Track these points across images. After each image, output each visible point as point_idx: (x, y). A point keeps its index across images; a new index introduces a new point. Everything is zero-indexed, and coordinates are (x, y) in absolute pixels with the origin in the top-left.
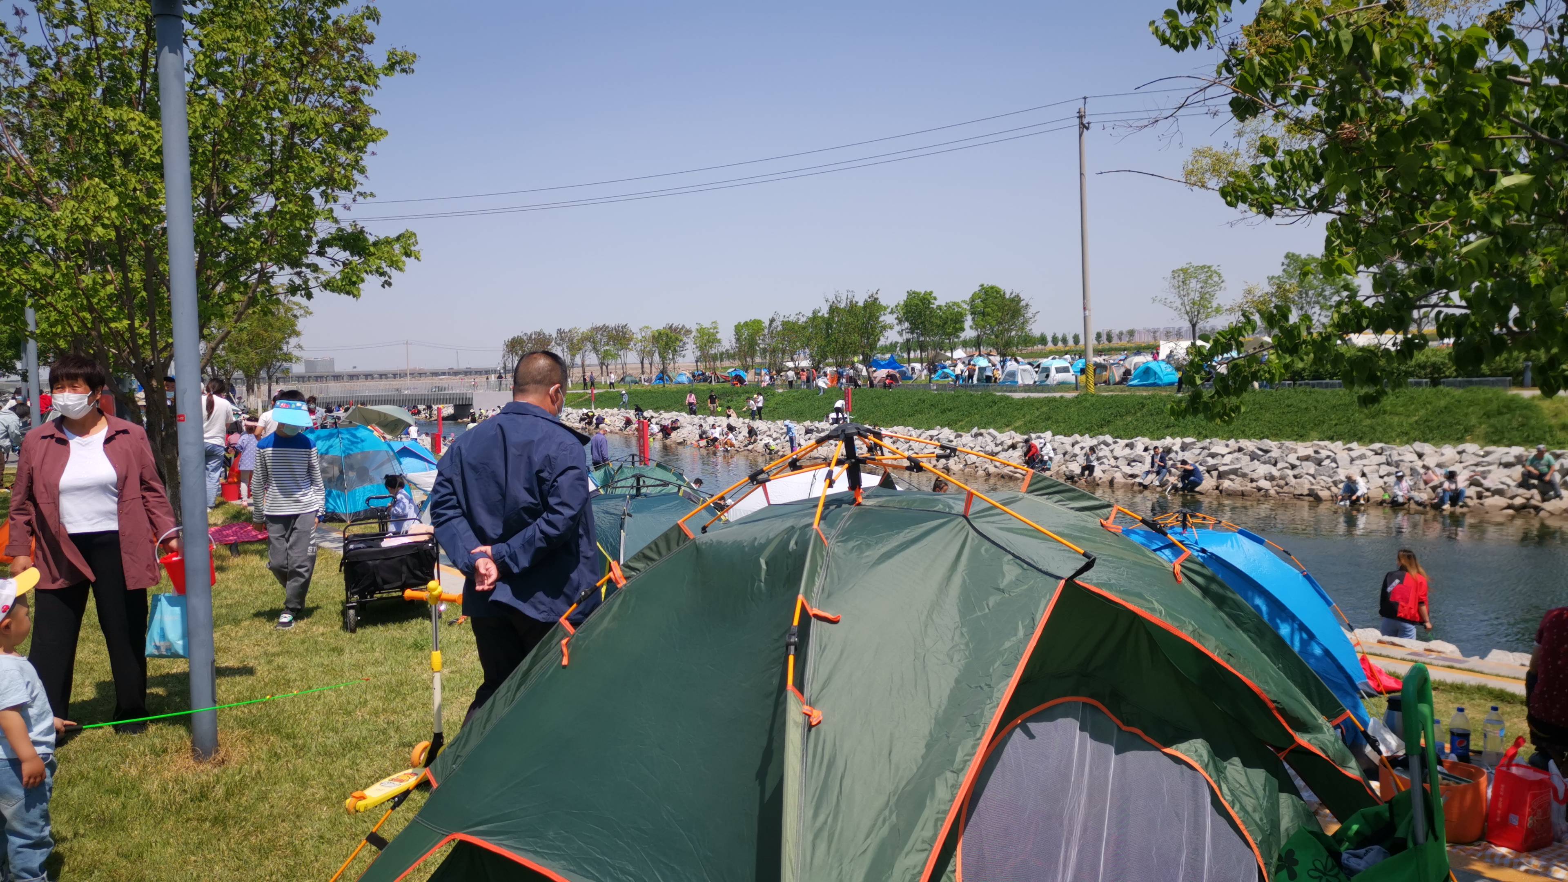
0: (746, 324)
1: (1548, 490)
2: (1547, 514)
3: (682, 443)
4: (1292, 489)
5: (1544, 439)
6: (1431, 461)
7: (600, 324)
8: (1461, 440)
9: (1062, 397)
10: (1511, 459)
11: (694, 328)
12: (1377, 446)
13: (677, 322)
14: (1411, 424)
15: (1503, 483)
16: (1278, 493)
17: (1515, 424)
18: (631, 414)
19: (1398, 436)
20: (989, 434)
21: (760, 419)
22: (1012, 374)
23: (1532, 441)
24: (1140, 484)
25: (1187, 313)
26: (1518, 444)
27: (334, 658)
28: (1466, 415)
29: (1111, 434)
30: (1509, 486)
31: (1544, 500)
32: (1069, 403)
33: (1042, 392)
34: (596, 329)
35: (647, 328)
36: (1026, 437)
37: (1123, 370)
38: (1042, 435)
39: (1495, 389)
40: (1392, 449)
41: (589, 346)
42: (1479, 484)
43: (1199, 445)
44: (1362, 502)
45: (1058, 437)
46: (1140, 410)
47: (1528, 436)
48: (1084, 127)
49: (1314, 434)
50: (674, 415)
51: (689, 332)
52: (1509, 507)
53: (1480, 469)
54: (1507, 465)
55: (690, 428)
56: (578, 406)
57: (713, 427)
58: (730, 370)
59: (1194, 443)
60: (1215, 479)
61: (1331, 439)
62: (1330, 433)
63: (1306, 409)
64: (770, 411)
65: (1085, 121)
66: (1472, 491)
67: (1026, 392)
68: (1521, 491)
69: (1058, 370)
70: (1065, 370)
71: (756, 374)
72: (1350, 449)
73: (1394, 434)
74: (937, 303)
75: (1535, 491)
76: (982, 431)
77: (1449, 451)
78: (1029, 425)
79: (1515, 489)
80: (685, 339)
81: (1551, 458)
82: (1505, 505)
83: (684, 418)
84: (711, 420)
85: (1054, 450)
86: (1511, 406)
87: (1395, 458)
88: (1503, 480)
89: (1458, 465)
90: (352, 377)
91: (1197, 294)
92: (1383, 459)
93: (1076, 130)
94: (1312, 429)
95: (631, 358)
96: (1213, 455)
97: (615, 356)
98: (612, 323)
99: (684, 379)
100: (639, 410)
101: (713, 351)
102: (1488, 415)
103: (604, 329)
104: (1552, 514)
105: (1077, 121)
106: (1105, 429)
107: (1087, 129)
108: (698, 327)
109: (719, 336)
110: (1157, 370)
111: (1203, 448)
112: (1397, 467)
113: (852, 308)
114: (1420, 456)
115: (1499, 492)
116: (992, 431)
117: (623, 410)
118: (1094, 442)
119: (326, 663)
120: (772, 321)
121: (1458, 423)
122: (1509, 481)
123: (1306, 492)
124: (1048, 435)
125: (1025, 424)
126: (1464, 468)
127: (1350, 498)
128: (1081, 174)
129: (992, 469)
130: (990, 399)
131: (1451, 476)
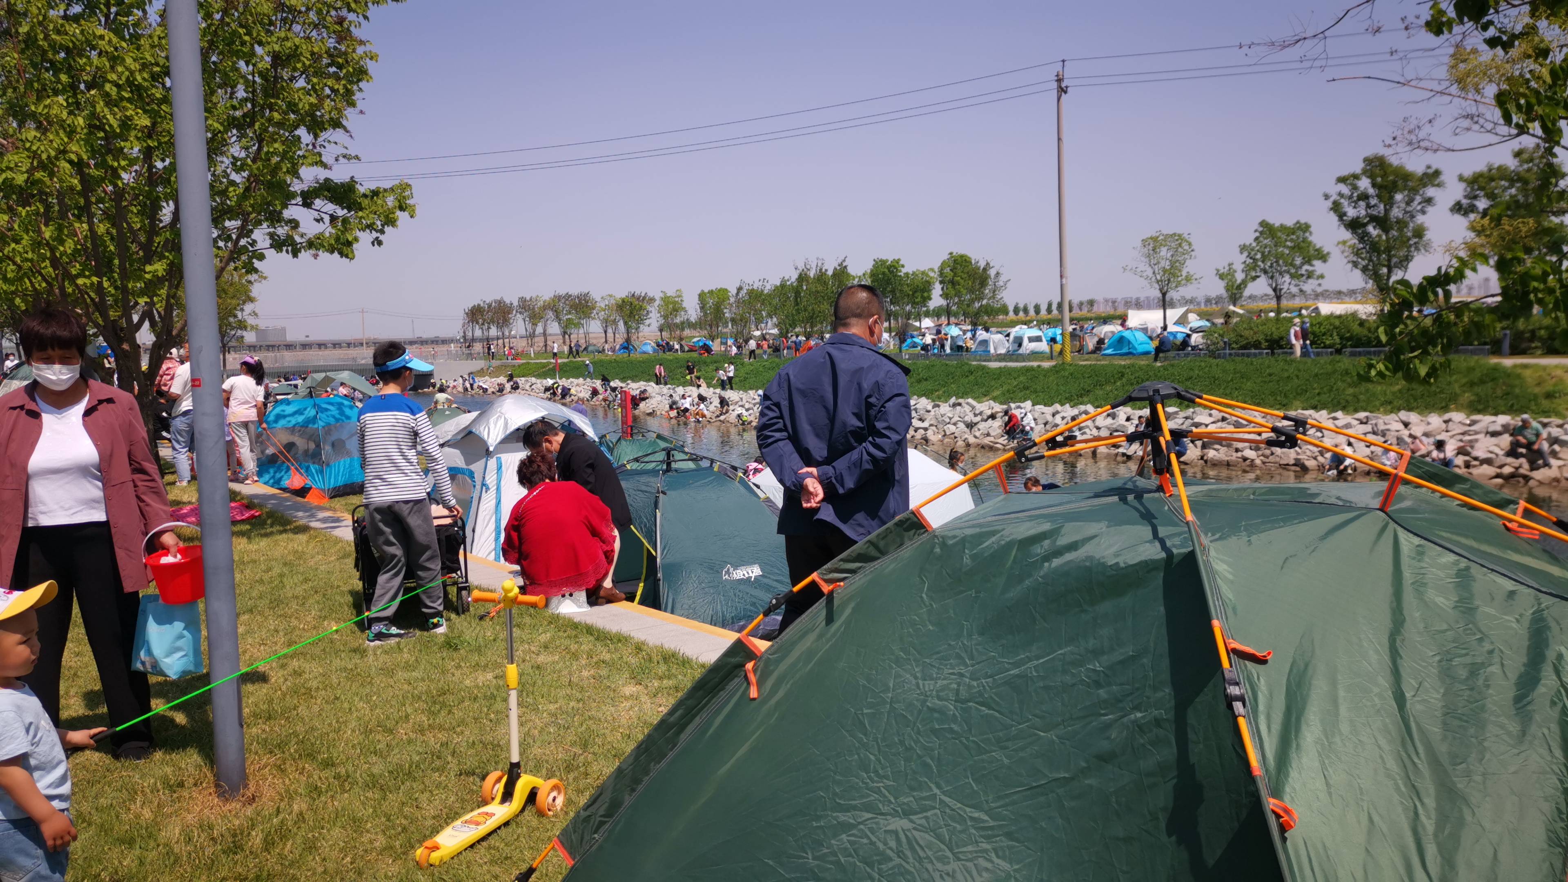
0: (711, 292)
1: (1536, 458)
2: (1536, 483)
3: (652, 414)
4: (1278, 459)
5: (1528, 408)
6: (1418, 430)
7: (562, 292)
8: (1445, 409)
9: (1039, 366)
10: (1498, 428)
11: (658, 296)
12: (1362, 415)
13: (639, 290)
14: (1394, 393)
15: (1491, 452)
16: (1264, 463)
17: (1499, 392)
18: (598, 384)
19: (1382, 405)
20: (968, 404)
21: (732, 389)
22: (985, 342)
23: (1516, 411)
24: (1124, 454)
25: (1158, 282)
26: (1503, 413)
27: (357, 659)
28: (1449, 383)
29: (1092, 404)
30: (1497, 455)
31: (1532, 469)
32: (1047, 372)
33: (1017, 361)
34: (559, 298)
35: (610, 296)
36: (1005, 407)
37: (1096, 339)
38: (1022, 405)
39: (1476, 357)
40: (1377, 418)
41: (550, 314)
42: (1467, 454)
43: (1182, 414)
44: (1350, 471)
45: (1038, 407)
46: (1120, 379)
47: (1512, 405)
48: (1062, 90)
49: (1297, 403)
50: (642, 385)
51: (652, 300)
52: (1498, 476)
53: (1467, 438)
54: (1494, 434)
55: (659, 398)
56: (543, 375)
57: (683, 397)
58: (695, 340)
59: (1176, 413)
60: (1199, 449)
61: (1315, 408)
62: (1314, 402)
63: (1288, 377)
64: (740, 381)
65: (1063, 85)
66: (1460, 460)
67: (1000, 361)
68: (1510, 460)
69: (1031, 340)
70: (1038, 339)
71: (722, 343)
72: (1335, 419)
73: (1377, 403)
74: (904, 270)
75: (1523, 460)
76: (960, 401)
77: (1435, 420)
78: (1007, 395)
79: (1503, 458)
80: (649, 308)
81: (1539, 426)
82: (1494, 474)
83: (652, 388)
84: (680, 390)
85: (1035, 419)
86: (1495, 375)
87: (1382, 427)
88: (1491, 449)
89: (1444, 434)
90: (305, 346)
91: (1168, 263)
92: (1368, 428)
93: (1055, 93)
94: (1295, 398)
95: (594, 327)
96: (1197, 425)
97: (578, 325)
98: (575, 291)
99: (649, 349)
100: (605, 380)
101: (678, 320)
102: (1472, 384)
103: (568, 296)
104: (1541, 483)
105: (1055, 85)
106: (1085, 399)
107: (1066, 92)
108: (662, 295)
109: (685, 305)
110: (1132, 339)
111: (1187, 418)
112: (1384, 435)
113: (821, 276)
114: (1406, 425)
115: (1488, 462)
116: (970, 400)
117: (588, 380)
118: (1075, 412)
119: (350, 667)
120: (740, 289)
121: (1441, 392)
122: (1497, 450)
123: (1292, 462)
124: (1028, 404)
125: (1004, 394)
126: (1452, 437)
127: (1337, 467)
128: (1059, 139)
129: (972, 440)
130: (966, 368)
131: (1440, 445)
